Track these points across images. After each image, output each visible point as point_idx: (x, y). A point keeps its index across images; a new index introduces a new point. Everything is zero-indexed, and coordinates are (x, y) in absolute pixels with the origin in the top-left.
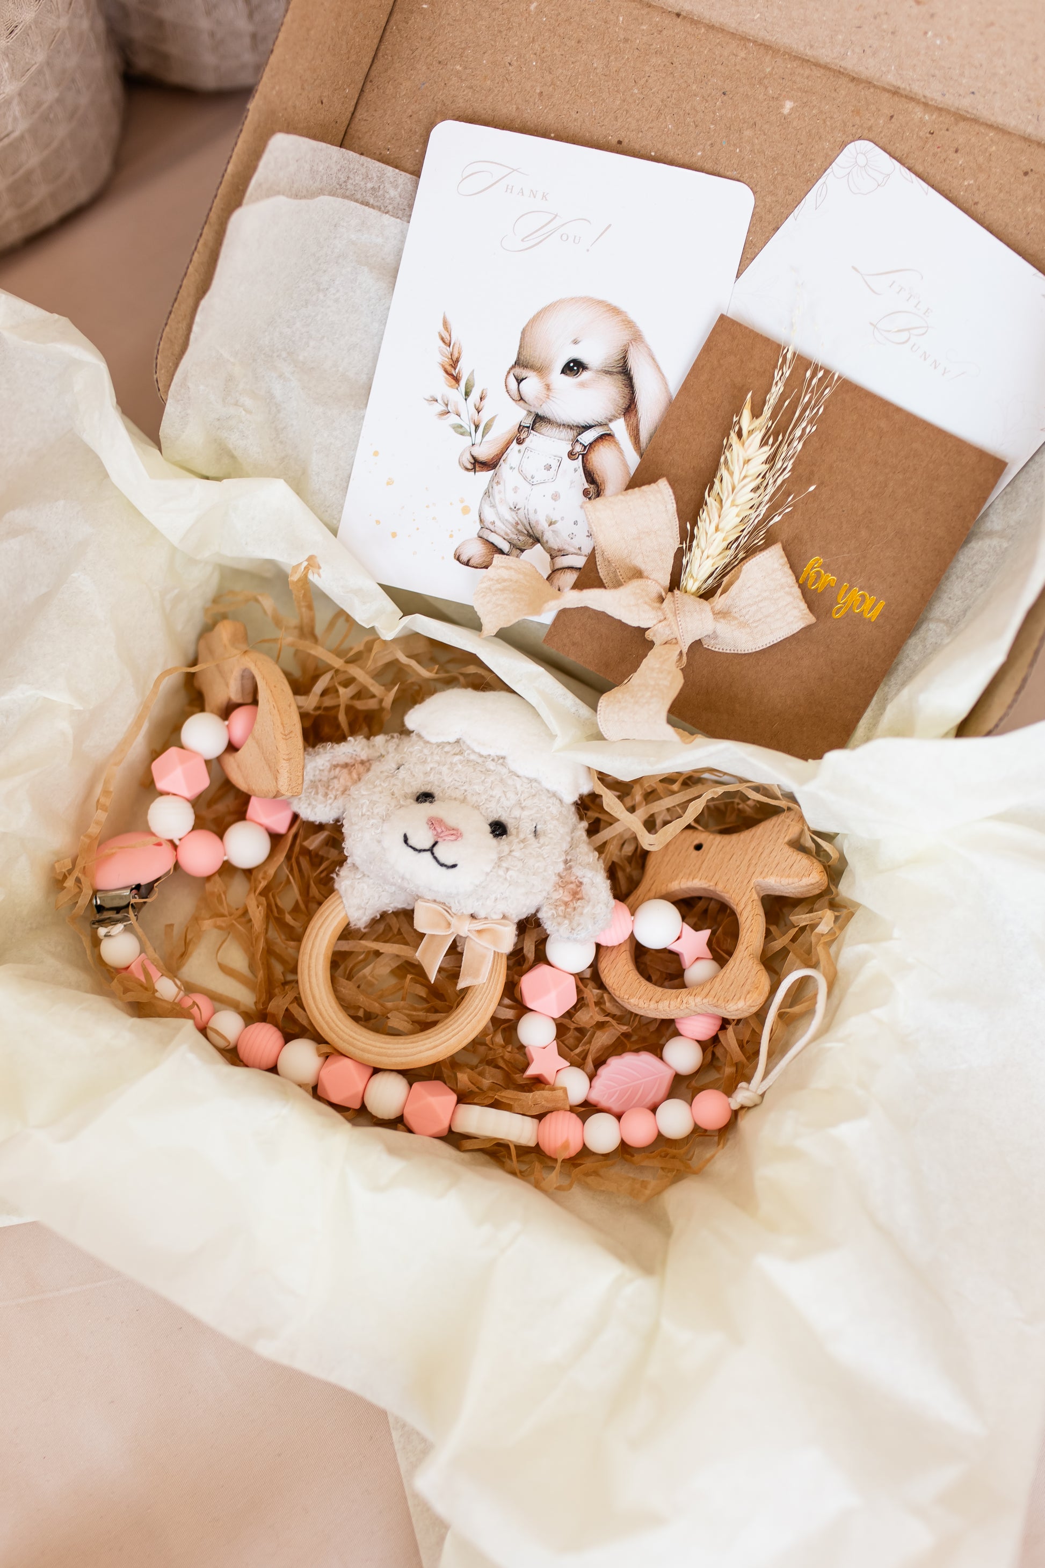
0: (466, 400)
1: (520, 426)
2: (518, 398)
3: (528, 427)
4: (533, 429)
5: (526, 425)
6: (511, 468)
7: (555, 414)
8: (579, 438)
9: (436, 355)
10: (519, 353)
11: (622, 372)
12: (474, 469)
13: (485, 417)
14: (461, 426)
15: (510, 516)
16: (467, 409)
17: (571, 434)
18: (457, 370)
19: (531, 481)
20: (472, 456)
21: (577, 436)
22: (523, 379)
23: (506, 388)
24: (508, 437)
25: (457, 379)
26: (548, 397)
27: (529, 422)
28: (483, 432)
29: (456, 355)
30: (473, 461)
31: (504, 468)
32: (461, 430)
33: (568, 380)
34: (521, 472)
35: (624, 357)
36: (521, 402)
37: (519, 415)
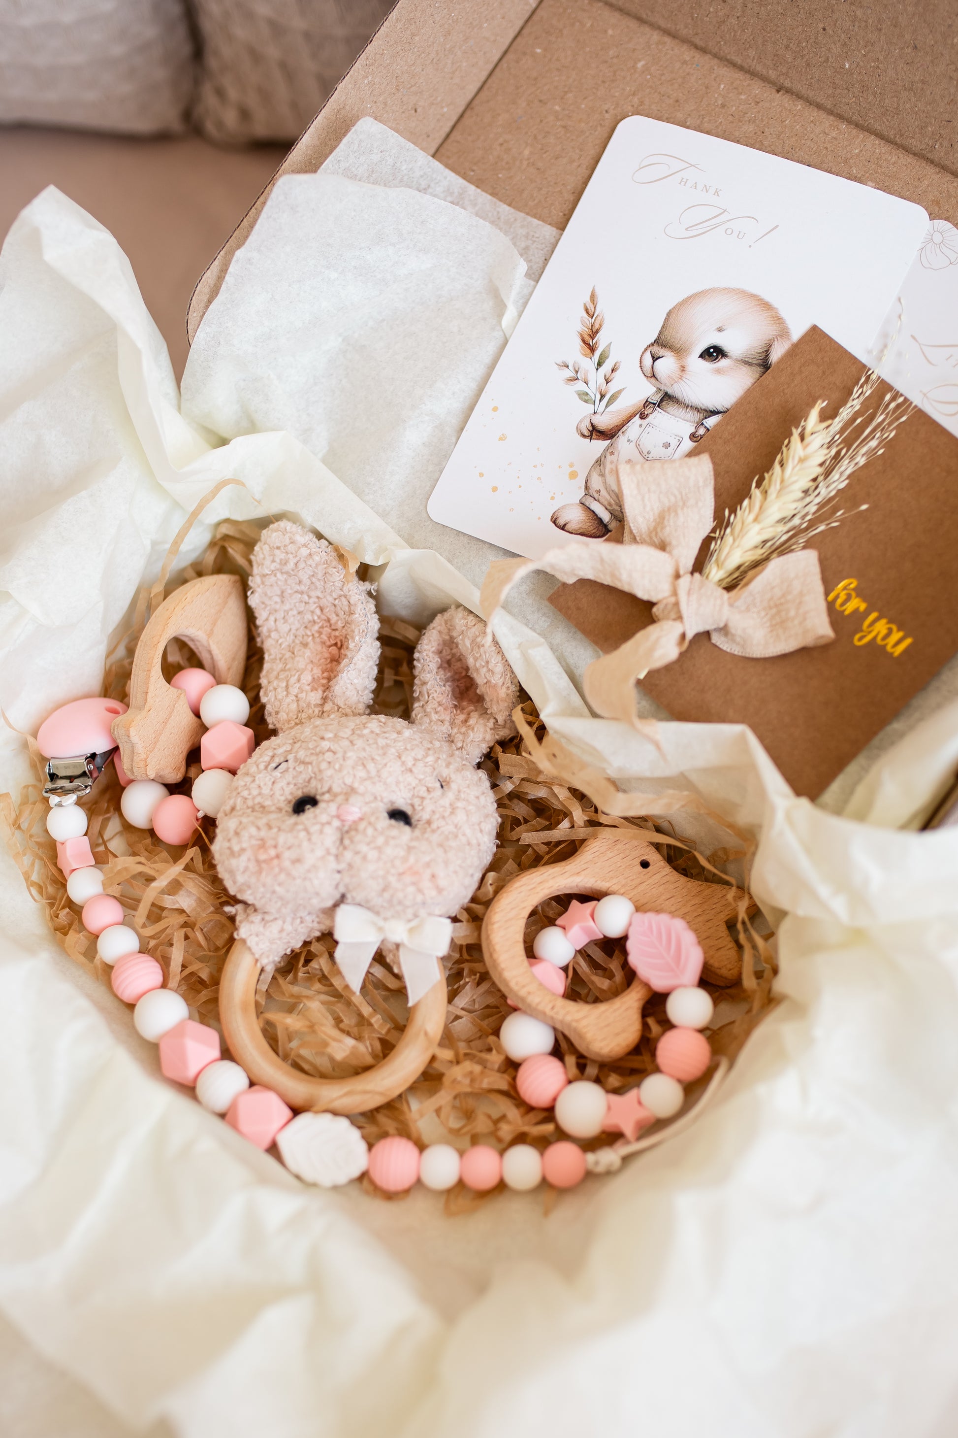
0: (597, 369)
1: (647, 401)
2: (649, 374)
3: (654, 404)
4: (659, 406)
5: (653, 402)
6: (629, 441)
7: (685, 395)
8: (704, 422)
9: (578, 323)
10: (660, 333)
11: (762, 365)
12: (591, 437)
13: (613, 388)
14: (587, 394)
16: (596, 379)
17: (697, 416)
18: (594, 341)
19: (645, 456)
20: (592, 424)
21: (703, 420)
22: (659, 358)
23: (641, 364)
24: (632, 410)
25: (592, 349)
26: (681, 378)
27: (656, 399)
28: (608, 403)
29: (597, 326)
30: (591, 429)
31: (621, 441)
32: (586, 398)
34: (638, 446)
35: (767, 351)
36: (653, 380)
37: (648, 391)
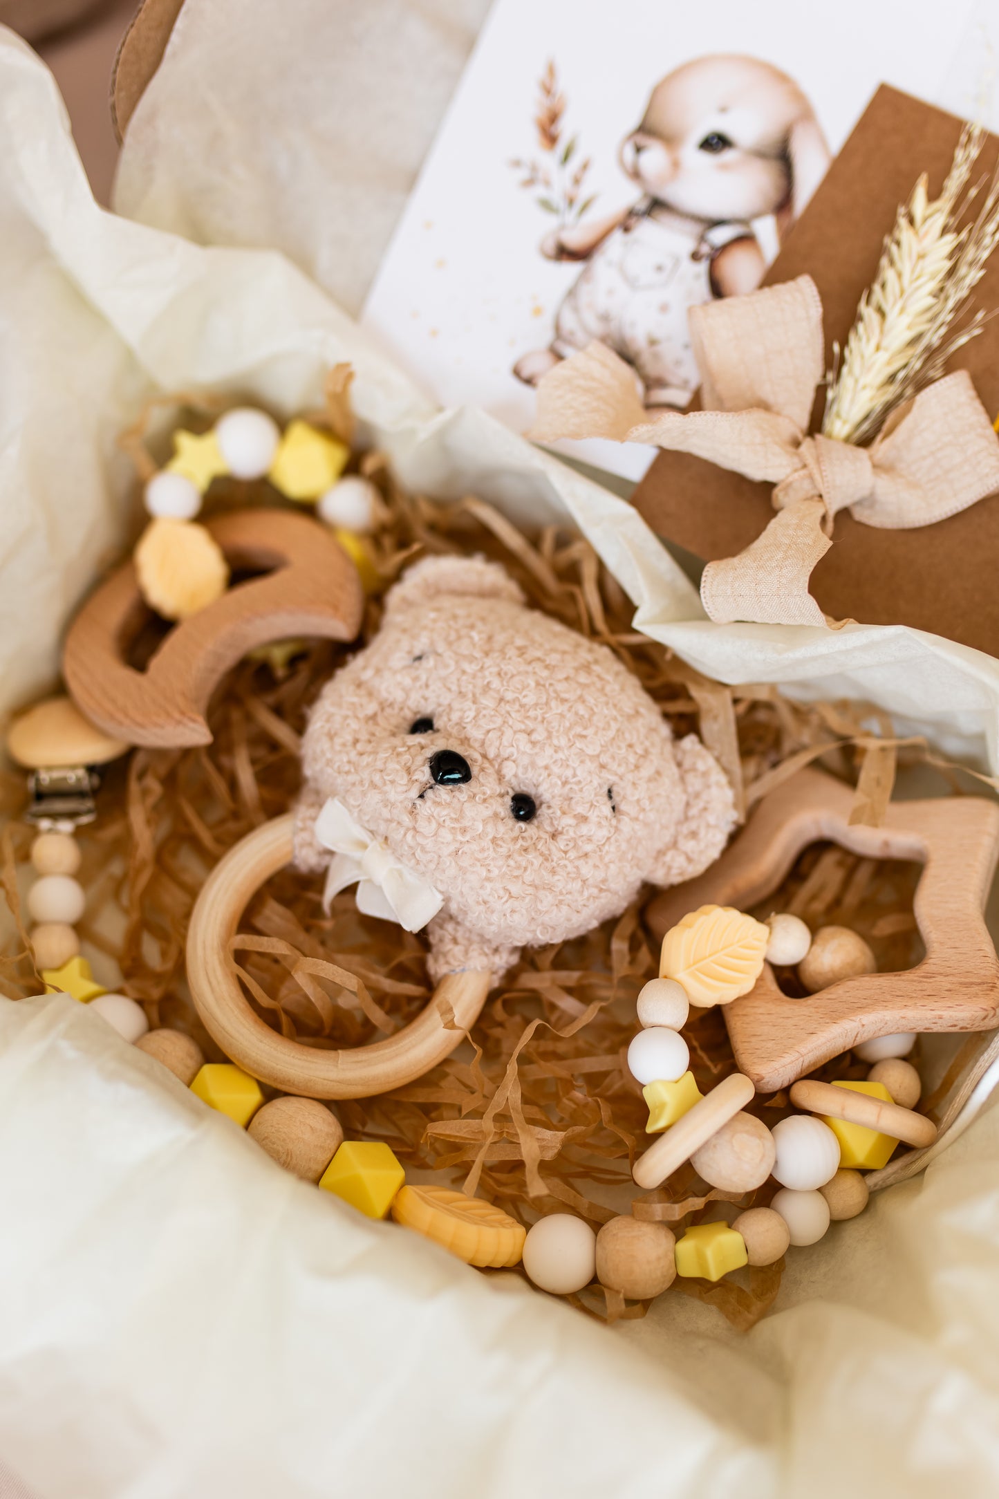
0: (562, 167)
1: (631, 209)
2: (632, 172)
3: (641, 213)
4: (647, 216)
5: (638, 210)
6: (609, 263)
7: (681, 200)
8: (708, 236)
9: (532, 105)
11: (780, 158)
12: (558, 259)
13: (584, 192)
14: (550, 201)
15: (595, 326)
16: (561, 180)
17: (696, 229)
18: (555, 129)
19: (632, 283)
20: (559, 242)
21: (707, 233)
22: (645, 150)
23: (619, 159)
24: (611, 222)
25: (553, 139)
26: (674, 177)
27: (643, 206)
28: (579, 212)
29: (557, 109)
30: (558, 248)
31: (600, 263)
32: (549, 206)
33: (706, 159)
34: (621, 270)
35: (786, 138)
36: (637, 180)
37: (631, 195)
